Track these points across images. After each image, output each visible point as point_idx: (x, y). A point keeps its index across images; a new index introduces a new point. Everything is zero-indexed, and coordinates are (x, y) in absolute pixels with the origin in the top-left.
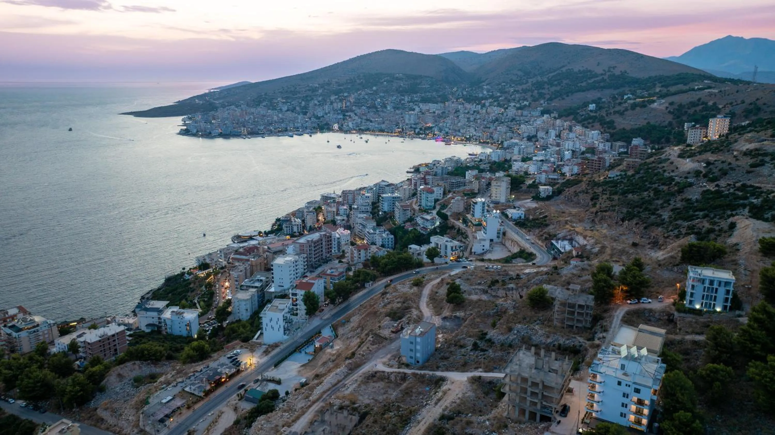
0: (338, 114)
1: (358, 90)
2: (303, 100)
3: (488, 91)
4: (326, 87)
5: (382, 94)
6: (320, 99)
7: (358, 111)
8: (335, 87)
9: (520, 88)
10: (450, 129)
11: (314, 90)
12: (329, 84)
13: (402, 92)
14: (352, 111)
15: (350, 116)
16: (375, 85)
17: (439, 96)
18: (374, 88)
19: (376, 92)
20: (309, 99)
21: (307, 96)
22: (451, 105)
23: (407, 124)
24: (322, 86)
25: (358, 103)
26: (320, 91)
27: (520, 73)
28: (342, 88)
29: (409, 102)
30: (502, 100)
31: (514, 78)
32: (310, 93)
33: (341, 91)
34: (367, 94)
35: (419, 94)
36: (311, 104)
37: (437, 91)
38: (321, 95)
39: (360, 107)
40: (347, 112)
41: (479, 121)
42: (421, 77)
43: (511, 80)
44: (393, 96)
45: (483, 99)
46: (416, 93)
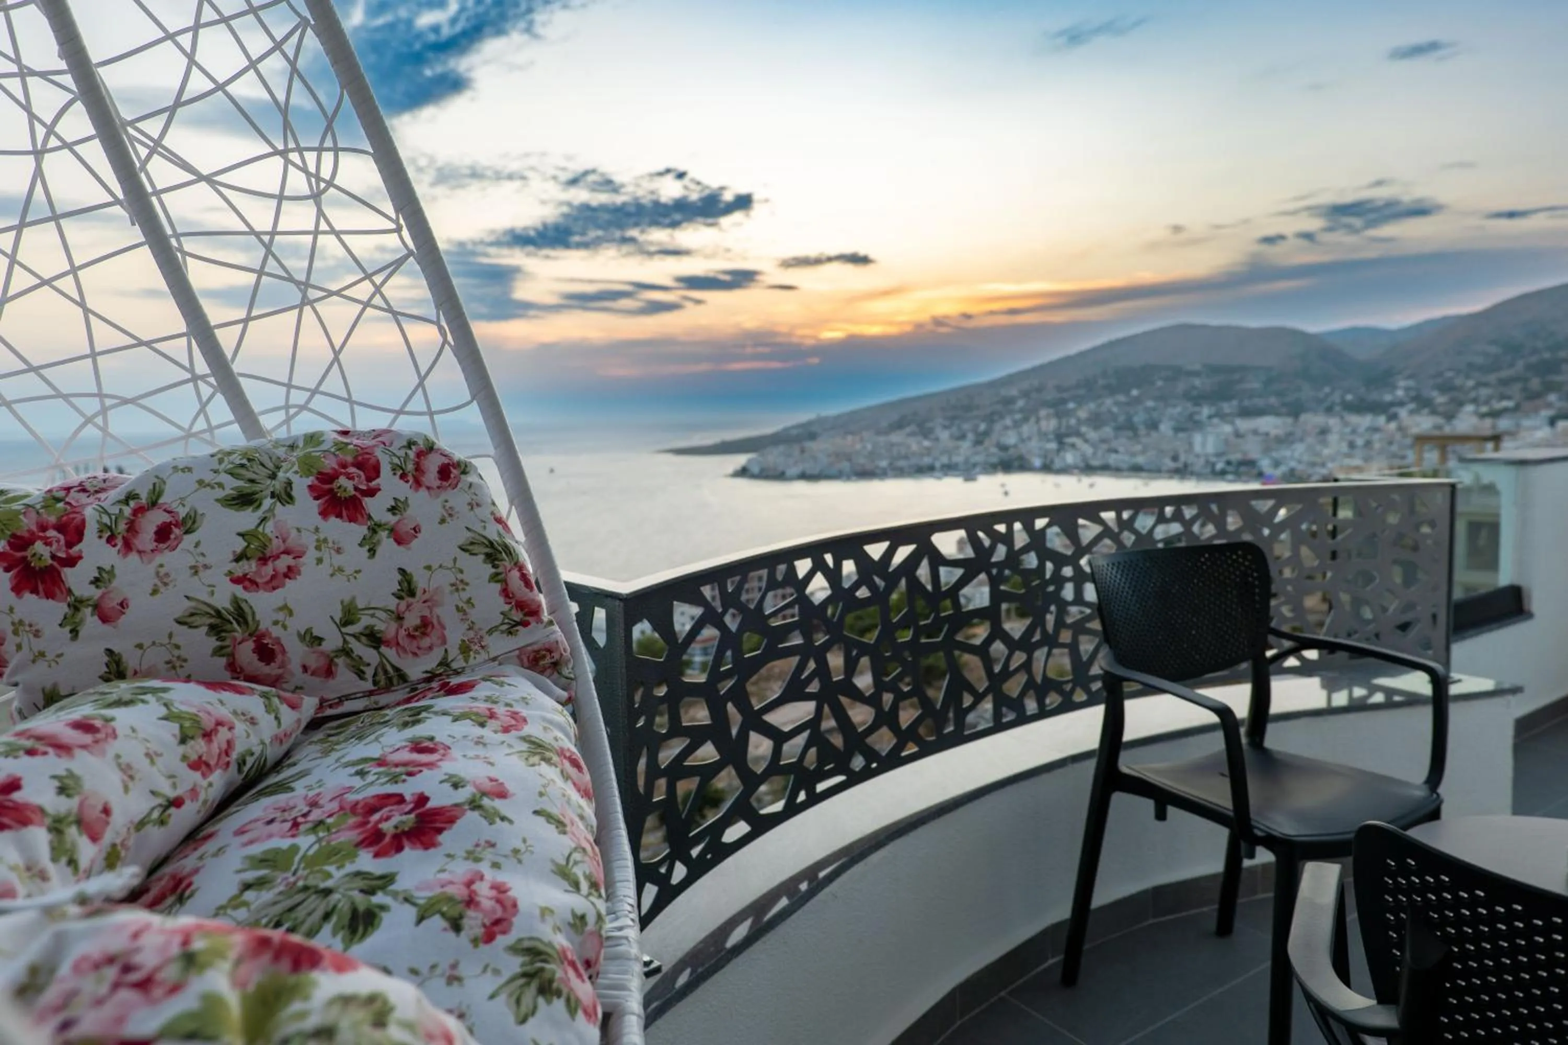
0: (1048, 441)
1: (1099, 397)
2: (983, 421)
3: (1407, 389)
4: (1034, 395)
5: (1150, 404)
6: (1018, 416)
7: (1093, 435)
8: (1050, 395)
9: (1492, 378)
10: (1300, 462)
11: (1009, 401)
12: (1039, 390)
13: (1198, 399)
14: (1078, 434)
15: (1073, 446)
16: (1138, 387)
17: (1284, 405)
18: (1135, 392)
19: (1138, 401)
20: (996, 417)
21: (992, 414)
22: (1313, 420)
23: (1198, 456)
24: (1026, 394)
25: (1096, 421)
26: (1021, 403)
27: (1493, 349)
28: (1065, 395)
29: (1210, 417)
30: (1441, 404)
31: (1479, 360)
32: (999, 407)
33: (1064, 401)
34: (1117, 403)
35: (1235, 403)
36: (998, 427)
37: (1279, 394)
38: (1021, 410)
39: (1096, 428)
40: (1068, 435)
41: (1377, 446)
42: (1243, 369)
43: (1471, 365)
44: (1175, 406)
45: (1392, 404)
46: (1228, 398)
